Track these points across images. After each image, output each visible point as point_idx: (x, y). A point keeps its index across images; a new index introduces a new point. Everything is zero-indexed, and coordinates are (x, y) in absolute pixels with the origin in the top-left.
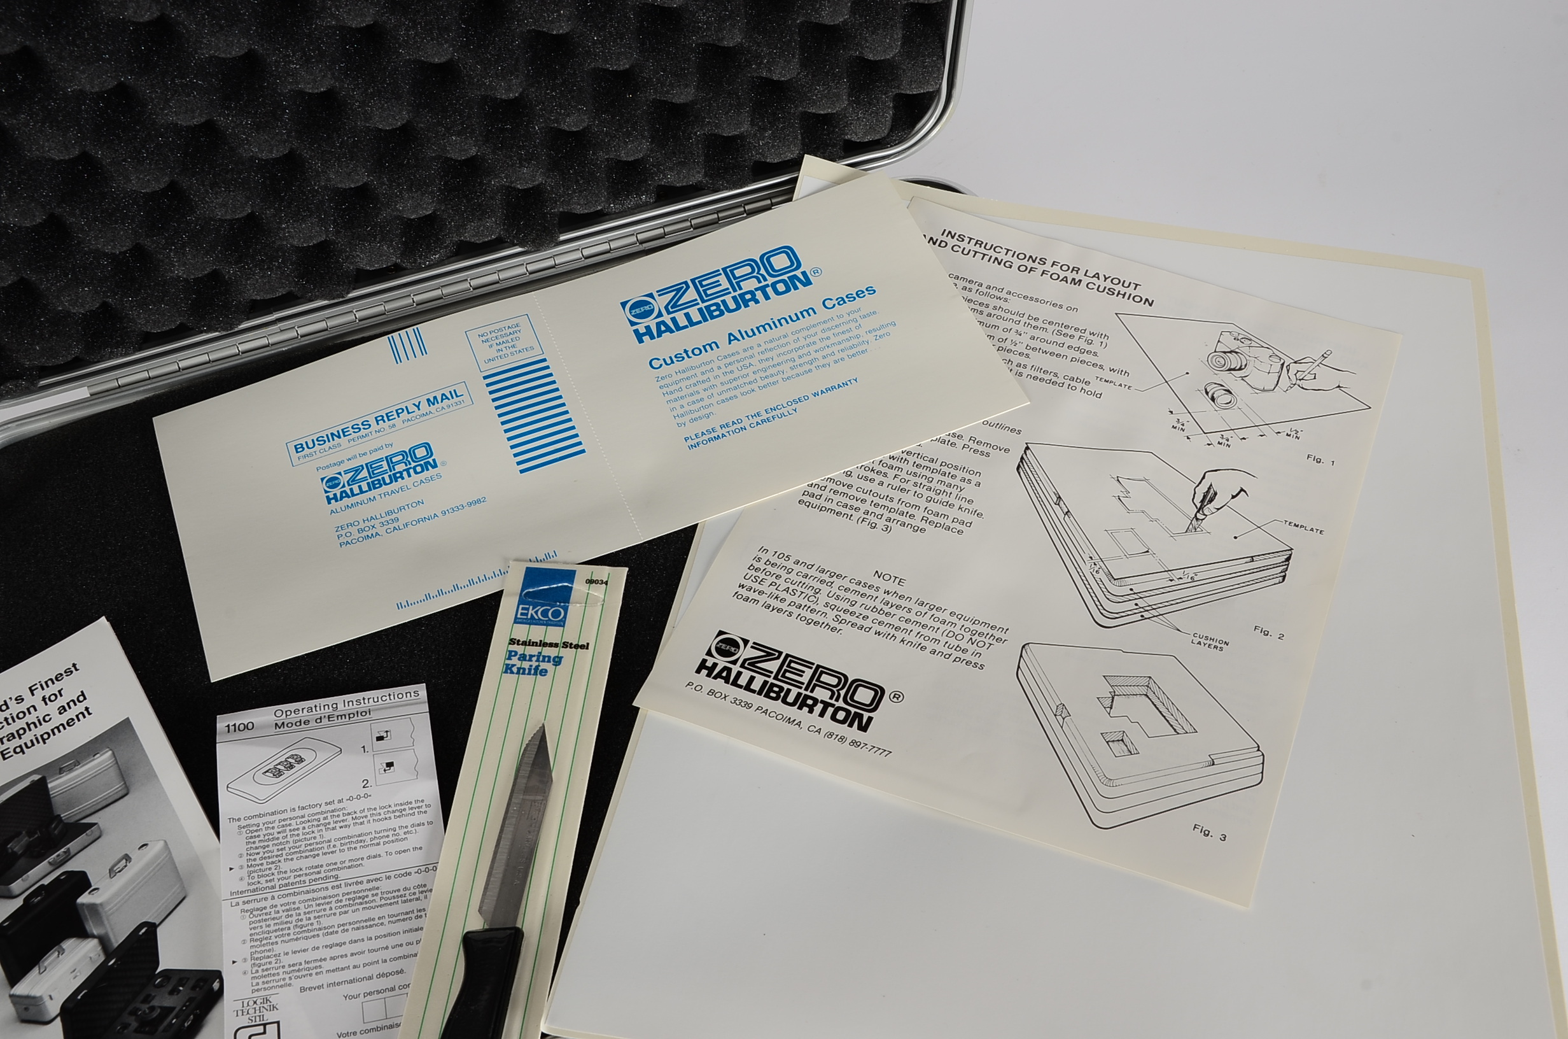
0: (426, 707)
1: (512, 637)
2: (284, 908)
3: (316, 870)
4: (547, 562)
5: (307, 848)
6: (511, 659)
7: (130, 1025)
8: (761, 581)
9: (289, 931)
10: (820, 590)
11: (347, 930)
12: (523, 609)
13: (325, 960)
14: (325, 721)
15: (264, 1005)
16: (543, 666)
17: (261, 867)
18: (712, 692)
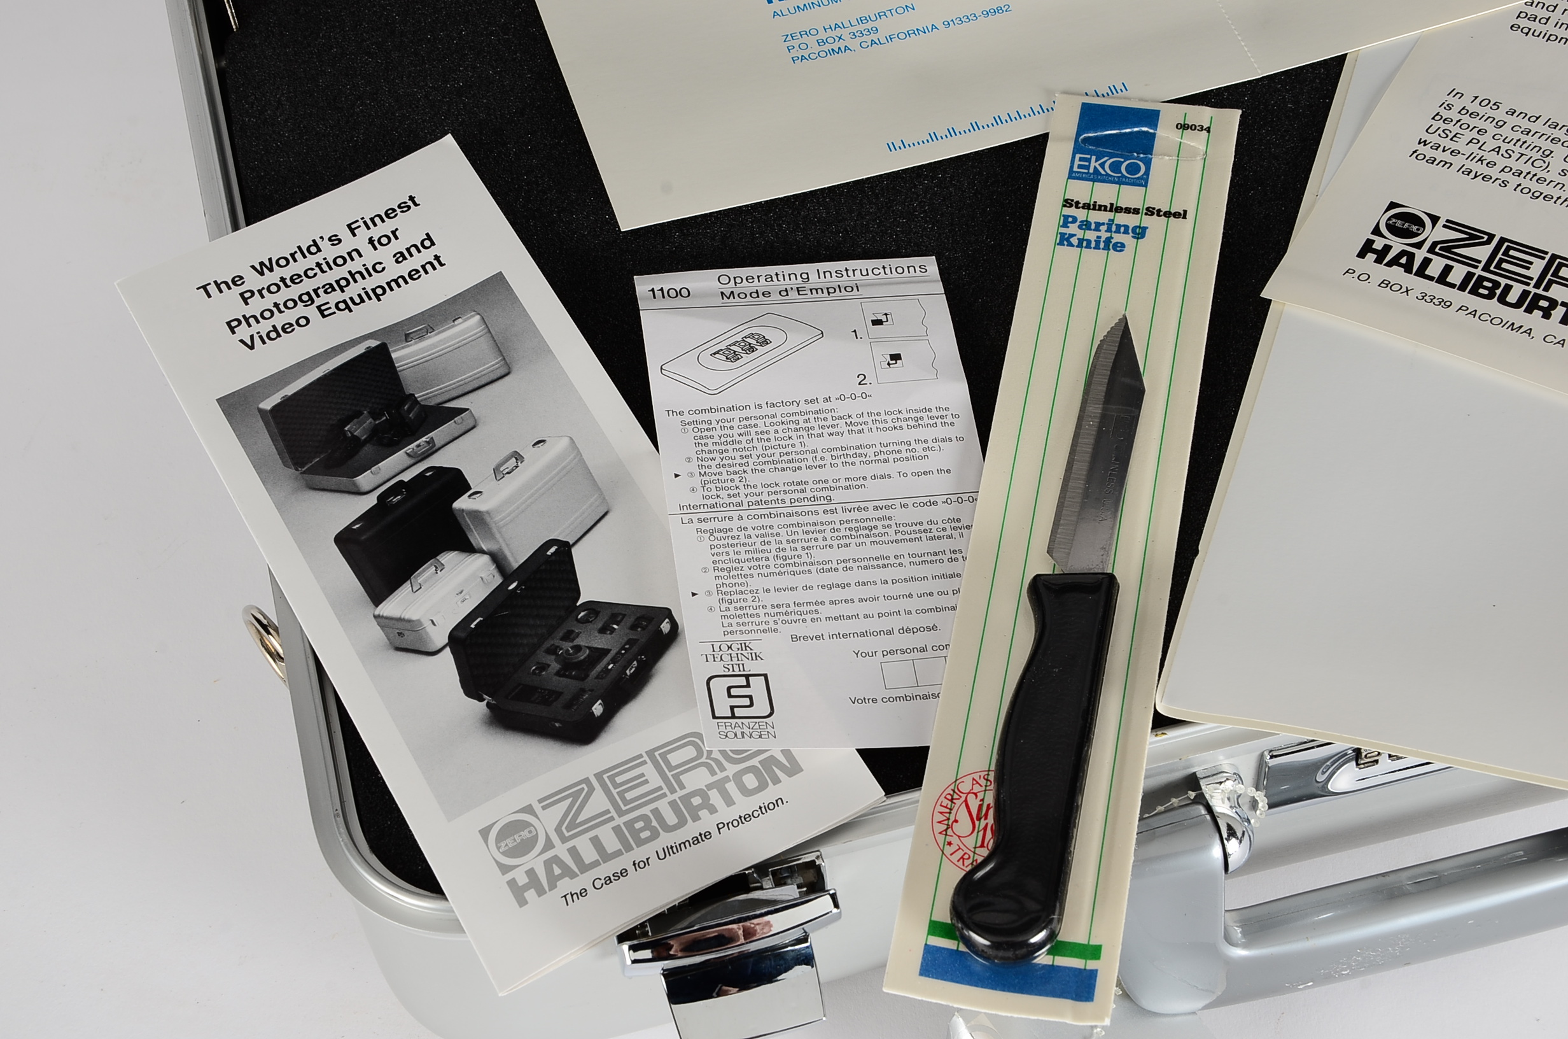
0: (940, 288)
1: (1066, 198)
2: (757, 532)
3: (799, 488)
4: (1112, 98)
5: (782, 458)
6: (1068, 227)
7: (549, 666)
8: (1455, 136)
9: (768, 563)
10: (1552, 152)
11: (851, 569)
12: (1081, 159)
13: (822, 603)
14: (793, 295)
15: (742, 652)
16: (1117, 238)
17: (720, 478)
18: (1385, 284)
